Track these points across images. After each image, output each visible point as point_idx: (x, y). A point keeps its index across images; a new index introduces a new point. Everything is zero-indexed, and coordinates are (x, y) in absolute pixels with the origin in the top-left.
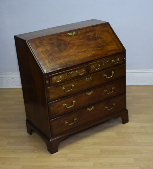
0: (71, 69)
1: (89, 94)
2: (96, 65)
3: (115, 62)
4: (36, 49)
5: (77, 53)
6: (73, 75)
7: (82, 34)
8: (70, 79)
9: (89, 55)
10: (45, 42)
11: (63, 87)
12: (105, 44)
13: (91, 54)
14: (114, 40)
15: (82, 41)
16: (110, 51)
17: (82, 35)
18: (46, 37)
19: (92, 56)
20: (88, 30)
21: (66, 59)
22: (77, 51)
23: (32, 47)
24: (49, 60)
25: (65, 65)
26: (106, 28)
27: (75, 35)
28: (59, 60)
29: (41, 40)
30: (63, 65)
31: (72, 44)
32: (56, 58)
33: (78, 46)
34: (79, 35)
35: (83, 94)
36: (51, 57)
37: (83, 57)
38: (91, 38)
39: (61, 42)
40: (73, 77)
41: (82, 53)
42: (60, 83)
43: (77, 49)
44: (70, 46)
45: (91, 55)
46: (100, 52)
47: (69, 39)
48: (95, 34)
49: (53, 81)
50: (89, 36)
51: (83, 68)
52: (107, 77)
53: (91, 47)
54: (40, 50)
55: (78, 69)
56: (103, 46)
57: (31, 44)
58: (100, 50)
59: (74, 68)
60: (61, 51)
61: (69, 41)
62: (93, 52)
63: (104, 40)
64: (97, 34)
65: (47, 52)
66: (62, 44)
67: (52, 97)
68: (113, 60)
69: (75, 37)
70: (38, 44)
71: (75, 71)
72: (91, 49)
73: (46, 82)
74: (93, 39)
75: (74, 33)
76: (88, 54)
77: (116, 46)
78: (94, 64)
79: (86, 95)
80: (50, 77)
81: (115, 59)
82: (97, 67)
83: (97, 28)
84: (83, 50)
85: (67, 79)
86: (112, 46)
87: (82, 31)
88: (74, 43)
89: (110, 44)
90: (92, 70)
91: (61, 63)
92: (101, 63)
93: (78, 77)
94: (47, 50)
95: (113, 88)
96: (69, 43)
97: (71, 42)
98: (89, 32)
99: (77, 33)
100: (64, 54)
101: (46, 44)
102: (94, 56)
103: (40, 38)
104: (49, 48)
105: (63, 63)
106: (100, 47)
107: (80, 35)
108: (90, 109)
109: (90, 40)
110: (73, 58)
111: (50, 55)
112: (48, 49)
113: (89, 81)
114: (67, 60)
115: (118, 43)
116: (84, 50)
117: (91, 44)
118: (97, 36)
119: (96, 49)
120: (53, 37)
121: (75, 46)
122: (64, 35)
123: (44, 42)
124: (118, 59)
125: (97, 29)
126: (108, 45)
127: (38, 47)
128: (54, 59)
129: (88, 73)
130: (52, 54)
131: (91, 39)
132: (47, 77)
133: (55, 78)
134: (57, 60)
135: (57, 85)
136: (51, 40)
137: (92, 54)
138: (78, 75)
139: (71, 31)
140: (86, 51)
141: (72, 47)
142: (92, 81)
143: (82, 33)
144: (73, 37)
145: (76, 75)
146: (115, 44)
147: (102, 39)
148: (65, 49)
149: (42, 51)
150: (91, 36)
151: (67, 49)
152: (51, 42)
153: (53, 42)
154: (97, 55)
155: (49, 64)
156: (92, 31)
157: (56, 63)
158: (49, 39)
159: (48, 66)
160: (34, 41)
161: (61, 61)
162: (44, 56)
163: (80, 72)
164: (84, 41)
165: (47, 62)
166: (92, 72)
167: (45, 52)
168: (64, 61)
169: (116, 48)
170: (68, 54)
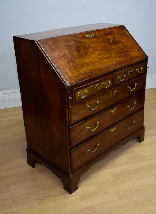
0: (96, 80)
1: (113, 111)
2: (122, 74)
3: (139, 72)
4: (51, 53)
5: (100, 59)
6: (99, 88)
7: (101, 37)
8: (96, 93)
9: (114, 63)
10: (61, 45)
11: (87, 104)
12: (127, 50)
13: (115, 61)
14: (134, 45)
15: (102, 44)
16: (134, 58)
17: (102, 38)
18: (61, 37)
19: (117, 64)
21: (90, 67)
22: (100, 57)
23: (45, 50)
24: (69, 69)
25: (89, 75)
26: (124, 31)
27: (93, 38)
28: (82, 68)
29: (55, 42)
30: (87, 75)
31: (92, 48)
32: (78, 66)
33: (99, 50)
34: (98, 37)
35: (108, 112)
36: (72, 64)
37: (108, 64)
38: (111, 41)
39: (80, 44)
40: (99, 91)
41: (106, 60)
42: (85, 99)
43: (99, 54)
44: (91, 50)
45: (116, 62)
46: (124, 59)
47: (88, 41)
48: (114, 38)
49: (77, 96)
50: (108, 40)
51: (109, 78)
52: (131, 89)
53: (114, 53)
54: (56, 53)
55: (104, 80)
56: (126, 52)
57: (44, 45)
58: (123, 56)
59: (100, 79)
60: (81, 56)
61: (88, 44)
62: (118, 59)
63: (125, 45)
64: (116, 38)
65: (65, 57)
66: (82, 48)
67: (75, 118)
68: (137, 69)
69: (94, 40)
70: (52, 46)
71: (101, 83)
72: (114, 55)
73: (68, 98)
74: (114, 43)
75: (92, 35)
76: (113, 61)
77: (138, 52)
78: (120, 73)
79: (110, 113)
80: (73, 91)
81: (139, 68)
82: (123, 77)
83: (115, 31)
84: (106, 56)
85: (92, 93)
86: (135, 52)
87: (100, 33)
88: (95, 47)
89: (132, 50)
90: (117, 81)
91: (85, 73)
92: (126, 73)
93: (104, 91)
94: (64, 55)
95: (135, 103)
96: (89, 47)
97: (92, 46)
98: (108, 34)
99: (95, 35)
100: (87, 60)
101: (62, 47)
102: (119, 63)
103: (53, 39)
104: (66, 52)
105: (87, 72)
106: (123, 53)
107: (99, 37)
108: (112, 130)
109: (111, 44)
110: (98, 66)
111: (69, 62)
112: (66, 54)
113: (114, 95)
115: (140, 49)
116: (108, 56)
117: (114, 49)
118: (117, 39)
119: (120, 55)
120: (68, 38)
121: (96, 50)
122: (81, 36)
123: (60, 44)
124: (142, 68)
126: (131, 51)
127: (52, 50)
128: (76, 67)
129: (114, 85)
130: (72, 60)
132: (69, 91)
133: (79, 92)
134: (80, 68)
135: (82, 102)
136: (67, 42)
137: (116, 61)
138: (103, 87)
139: (88, 33)
140: (109, 57)
141: (94, 52)
142: (117, 94)
143: (100, 35)
144: (92, 39)
145: (102, 88)
146: (137, 50)
147: (122, 43)
148: (86, 54)
149: (59, 56)
150: (111, 40)
151: (89, 54)
152: (68, 44)
153: (70, 44)
154: (123, 62)
155: (71, 74)
156: (111, 34)
157: (79, 71)
158: (65, 41)
159: (71, 76)
160: (47, 42)
161: (85, 69)
162: (62, 62)
163: (107, 84)
164: (105, 45)
165: (67, 70)
166: (118, 83)
167: (63, 56)
168: (89, 70)
169: (139, 55)
170: (91, 60)
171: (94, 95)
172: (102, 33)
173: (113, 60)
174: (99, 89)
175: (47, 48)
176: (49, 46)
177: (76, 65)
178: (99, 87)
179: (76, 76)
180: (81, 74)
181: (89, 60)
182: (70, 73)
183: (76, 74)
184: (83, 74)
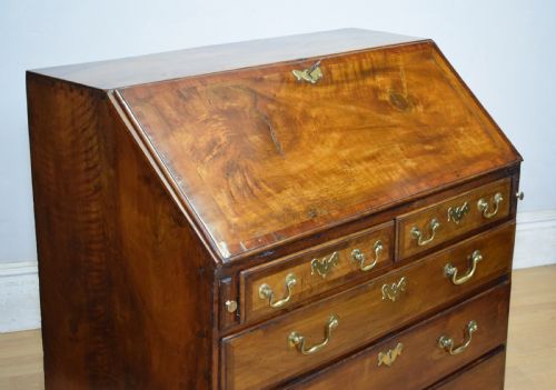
0: (330, 239)
1: (386, 358)
2: (424, 221)
3: (488, 212)
4: (166, 136)
5: (344, 162)
6: (340, 271)
7: (348, 82)
8: (325, 289)
9: (395, 177)
10: (201, 107)
11: (290, 330)
12: (443, 129)
13: (401, 170)
14: (471, 113)
15: (353, 108)
16: (469, 161)
17: (351, 85)
18: (203, 79)
19: (408, 181)
20: (370, 66)
21: (305, 192)
22: (344, 153)
23: (146, 126)
24: (231, 195)
25: (305, 219)
26: (432, 62)
27: (320, 82)
28: (276, 195)
29: (181, 96)
30: (296, 222)
31: (316, 119)
33: (342, 130)
34: (337, 82)
35: (368, 361)
36: (239, 179)
37: (375, 182)
38: (386, 97)
39: (271, 107)
40: (338, 280)
41: (368, 165)
42: (284, 310)
43: (340, 145)
44: (311, 127)
45: (403, 176)
46: (432, 164)
47: (299, 96)
48: (397, 85)
49: (254, 299)
50: (376, 91)
51: (376, 234)
52: (459, 276)
54: (184, 139)
55: (358, 241)
56: (440, 137)
57: (138, 108)
58: (430, 152)
59: (342, 236)
60: (274, 151)
61: (300, 106)
62: (410, 163)
63: (436, 113)
64: (405, 85)
65: (215, 152)
66: (278, 120)
68: (480, 202)
69: (322, 91)
70: (170, 111)
71: (347, 250)
72: (397, 148)
73: (221, 304)
74: (395, 104)
75: (318, 73)
76: (391, 169)
77: (485, 140)
78: (419, 216)
79: (375, 367)
80: (242, 280)
81: (488, 197)
82: (428, 232)
83: (402, 61)
84: (368, 153)
85: (311, 291)
86: (472, 139)
87: (346, 67)
88: (327, 117)
89: (462, 129)
90: (407, 244)
91: (289, 212)
92: (442, 216)
93: (356, 281)
94: (214, 143)
95: (473, 328)
96: (305, 117)
97: (314, 113)
98: (373, 72)
99: (329, 72)
100: (295, 165)
101: (204, 116)
102: (415, 176)
103: (173, 84)
104: (220, 132)
105: (297, 208)
106: (428, 142)
107: (343, 82)
109: (384, 107)
110: (334, 187)
111: (229, 170)
112: (220, 140)
113: (393, 299)
114: (311, 194)
116: (372, 150)
117: (395, 126)
118: (405, 91)
119: (417, 148)
120: (229, 83)
121: (331, 130)
122: (276, 76)
123: (197, 103)
124: (498, 198)
125: (401, 64)
126: (458, 135)
127: (170, 126)
128: (256, 191)
129: (393, 262)
130: (242, 164)
131: (386, 103)
132: (227, 281)
133: (263, 286)
134: (269, 195)
135: (273, 321)
136: (225, 98)
137: (406, 169)
138: (355, 269)
139: (300, 64)
140: (378, 154)
141: (322, 136)
142: (405, 295)
143: (346, 75)
144: (315, 89)
145: (349, 270)
146: (479, 131)
147: (427, 106)
148: (294, 142)
149: (193, 148)
150: (384, 91)
151: (304, 143)
152: (228, 104)
153: (234, 105)
154: (427, 176)
155: (237, 215)
156: (385, 70)
157: (266, 207)
158: (215, 92)
159: (235, 225)
160: (151, 97)
161: (289, 199)
162: (204, 172)
163: (366, 255)
164: (362, 110)
165: (223, 200)
166: (408, 253)
167: (210, 150)
168: (301, 201)
169: (489, 148)
170: (311, 166)
171: (318, 297)
172: (352, 66)
173: (392, 165)
174: (336, 275)
175: (152, 117)
176: (160, 112)
177: (256, 184)
178: (339, 267)
179: (255, 225)
180: (271, 216)
181: (303, 166)
182: (231, 211)
183: (254, 215)
184: (278, 218)
